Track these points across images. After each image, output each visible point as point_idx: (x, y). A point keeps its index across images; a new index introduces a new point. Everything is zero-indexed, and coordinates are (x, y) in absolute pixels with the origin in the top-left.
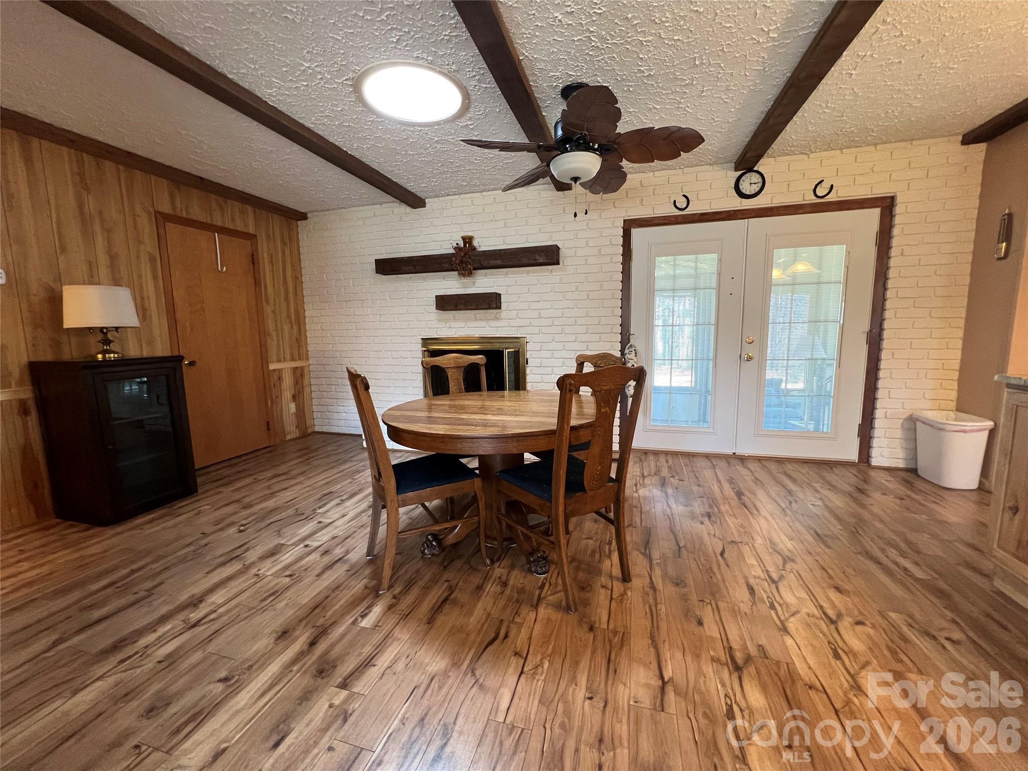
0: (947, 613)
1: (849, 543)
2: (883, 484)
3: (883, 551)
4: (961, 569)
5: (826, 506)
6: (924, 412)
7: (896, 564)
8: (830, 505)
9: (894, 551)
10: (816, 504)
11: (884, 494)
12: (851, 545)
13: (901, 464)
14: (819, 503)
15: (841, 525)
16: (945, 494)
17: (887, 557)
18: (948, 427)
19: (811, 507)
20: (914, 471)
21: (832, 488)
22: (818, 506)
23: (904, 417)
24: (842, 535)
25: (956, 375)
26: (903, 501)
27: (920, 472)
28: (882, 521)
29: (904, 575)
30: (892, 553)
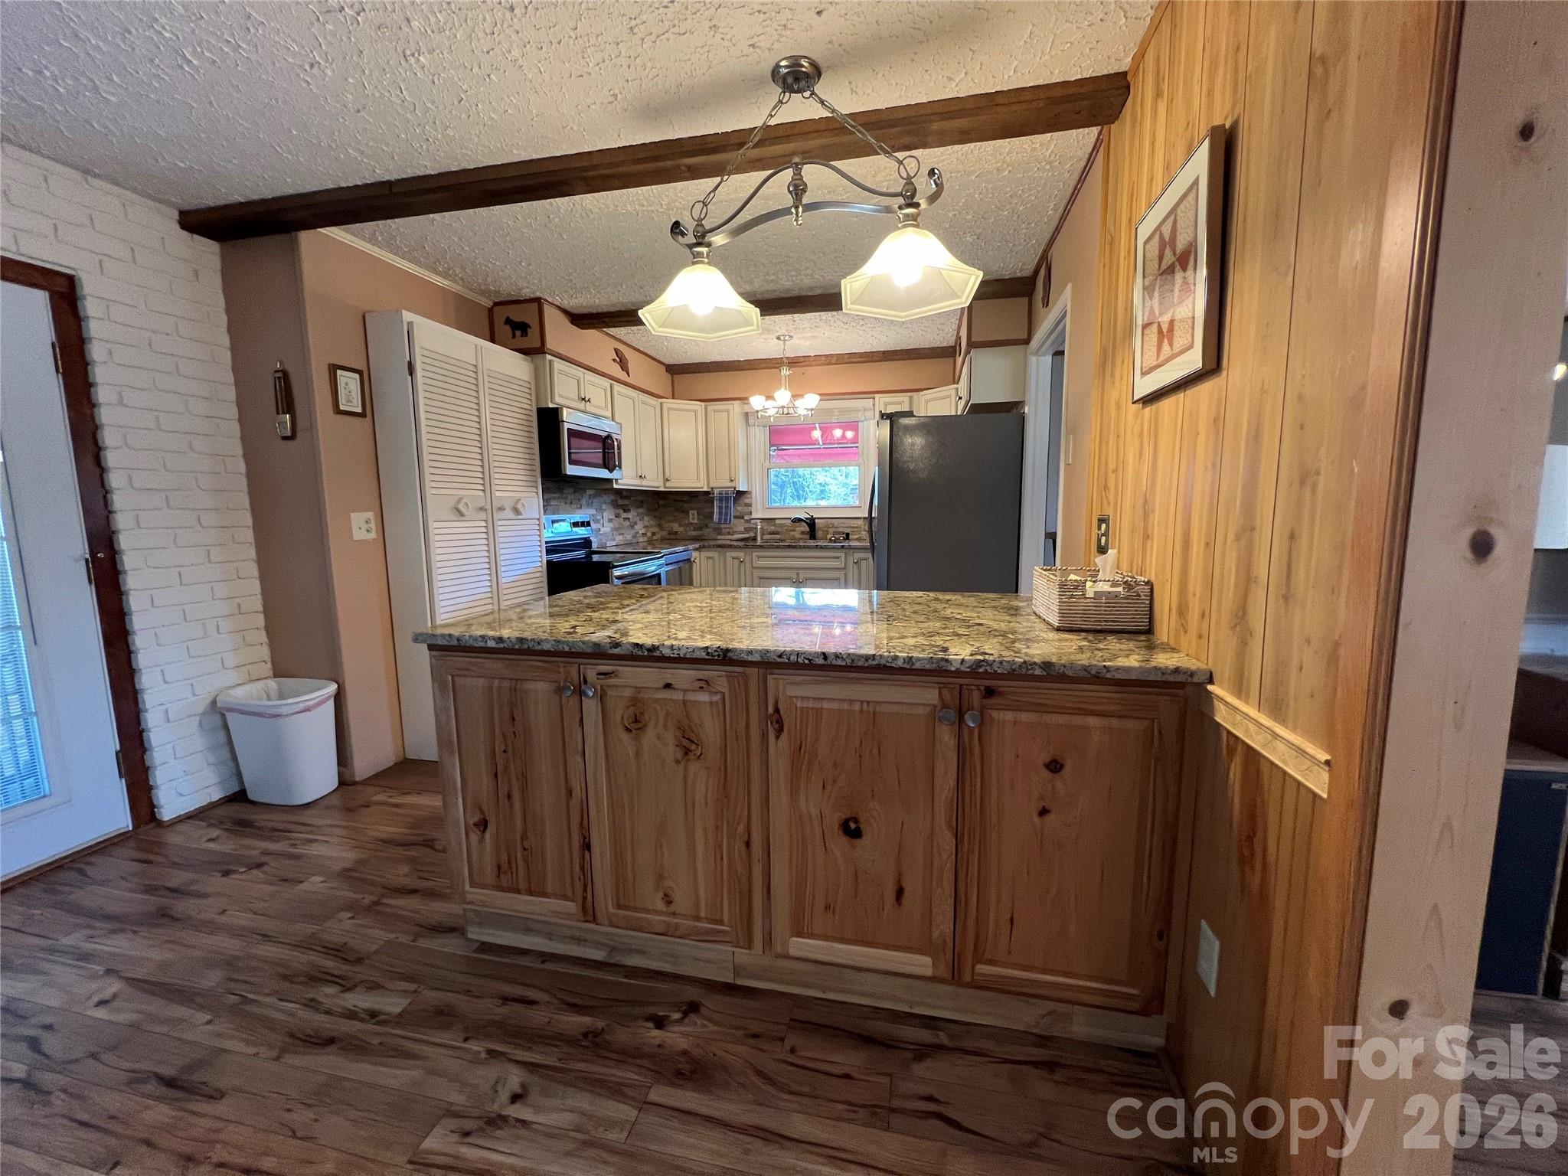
0: (474, 1046)
1: (248, 1043)
2: (207, 851)
3: (312, 1004)
4: (423, 943)
5: (132, 982)
6: (231, 692)
7: (352, 1015)
8: (140, 973)
9: (330, 990)
10: (107, 995)
11: (226, 873)
12: (255, 1044)
13: (216, 795)
14: (114, 986)
15: (201, 1008)
16: (307, 817)
17: (328, 1012)
18: (284, 710)
19: (101, 1013)
20: (239, 797)
21: (119, 925)
22: (115, 996)
23: (201, 710)
24: (219, 1035)
25: (260, 620)
26: (266, 868)
27: (251, 796)
28: (266, 937)
29: (378, 1028)
30: (328, 994)
